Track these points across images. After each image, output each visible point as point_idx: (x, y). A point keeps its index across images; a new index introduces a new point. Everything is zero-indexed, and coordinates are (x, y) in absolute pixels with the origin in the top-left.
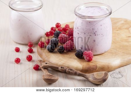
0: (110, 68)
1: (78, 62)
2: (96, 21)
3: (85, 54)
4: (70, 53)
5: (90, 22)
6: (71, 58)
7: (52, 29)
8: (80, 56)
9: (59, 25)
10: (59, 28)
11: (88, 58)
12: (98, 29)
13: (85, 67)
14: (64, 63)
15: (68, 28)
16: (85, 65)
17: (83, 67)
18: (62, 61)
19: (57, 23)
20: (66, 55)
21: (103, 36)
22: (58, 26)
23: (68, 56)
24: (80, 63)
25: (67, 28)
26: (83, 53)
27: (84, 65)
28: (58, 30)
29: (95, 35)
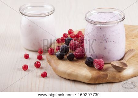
0: (121, 77)
1: (88, 70)
2: (107, 27)
3: (95, 62)
4: (80, 61)
5: (101, 28)
6: (80, 66)
7: (64, 35)
8: (90, 64)
9: (72, 31)
10: (71, 34)
11: (98, 66)
12: (109, 35)
13: (94, 75)
14: (73, 71)
15: (81, 35)
16: (95, 74)
17: (92, 76)
18: (70, 69)
19: (70, 30)
20: (75, 63)
21: (115, 43)
22: (70, 32)
23: (78, 64)
24: (90, 71)
25: (79, 35)
26: (93, 61)
27: (93, 74)
28: (71, 36)
29: (107, 42)
